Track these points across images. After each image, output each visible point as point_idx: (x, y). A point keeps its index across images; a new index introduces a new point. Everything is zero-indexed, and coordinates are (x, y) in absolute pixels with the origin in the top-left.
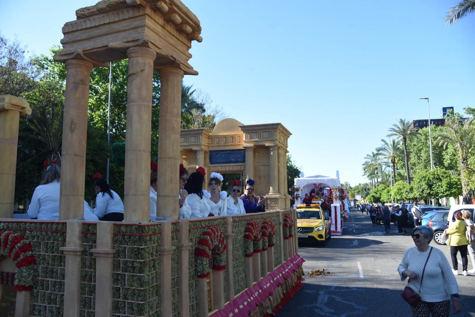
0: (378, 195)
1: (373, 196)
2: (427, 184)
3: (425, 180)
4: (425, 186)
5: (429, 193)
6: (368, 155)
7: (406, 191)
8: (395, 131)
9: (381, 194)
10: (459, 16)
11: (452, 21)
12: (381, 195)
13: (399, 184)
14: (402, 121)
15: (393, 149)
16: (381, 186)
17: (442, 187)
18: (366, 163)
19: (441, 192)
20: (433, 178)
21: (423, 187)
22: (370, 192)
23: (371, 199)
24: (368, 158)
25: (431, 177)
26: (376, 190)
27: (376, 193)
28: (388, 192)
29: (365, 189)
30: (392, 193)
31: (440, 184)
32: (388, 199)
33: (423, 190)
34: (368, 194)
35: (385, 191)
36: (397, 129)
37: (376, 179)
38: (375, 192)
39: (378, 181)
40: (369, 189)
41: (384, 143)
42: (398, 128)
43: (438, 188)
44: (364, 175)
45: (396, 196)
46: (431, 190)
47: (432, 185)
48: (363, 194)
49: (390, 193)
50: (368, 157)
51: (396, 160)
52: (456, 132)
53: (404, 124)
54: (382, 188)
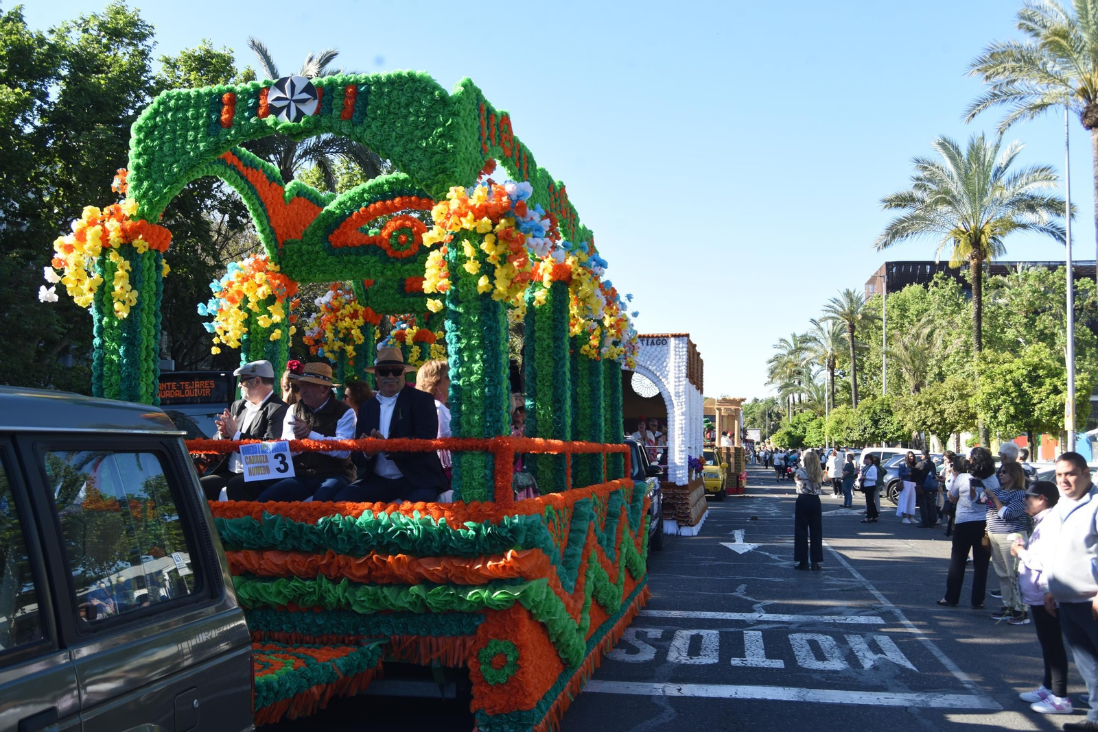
0: (799, 432)
1: (789, 434)
2: (872, 419)
3: (868, 413)
4: (868, 422)
5: (874, 432)
6: (782, 340)
7: (848, 428)
8: (836, 311)
9: (805, 430)
10: (885, 245)
11: (879, 249)
12: (805, 432)
13: (839, 412)
14: (848, 294)
15: (832, 340)
16: (808, 413)
17: (892, 424)
18: (776, 358)
19: (891, 432)
20: (882, 410)
21: (866, 423)
22: (781, 424)
23: (783, 440)
24: (781, 347)
25: (878, 408)
26: (796, 419)
27: (795, 427)
28: (820, 426)
29: (770, 416)
30: (826, 429)
31: (889, 419)
32: (818, 441)
33: (865, 428)
34: (776, 428)
35: (814, 424)
36: (841, 310)
37: (796, 396)
38: (792, 426)
39: (800, 401)
40: (779, 416)
41: (815, 327)
42: (842, 306)
43: (886, 425)
44: (769, 383)
45: (833, 434)
46: (877, 428)
47: (879, 420)
48: (765, 427)
49: (822, 430)
50: (782, 344)
51: (837, 362)
52: (906, 348)
53: (851, 300)
54: (807, 418)
